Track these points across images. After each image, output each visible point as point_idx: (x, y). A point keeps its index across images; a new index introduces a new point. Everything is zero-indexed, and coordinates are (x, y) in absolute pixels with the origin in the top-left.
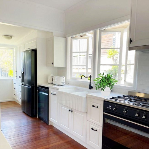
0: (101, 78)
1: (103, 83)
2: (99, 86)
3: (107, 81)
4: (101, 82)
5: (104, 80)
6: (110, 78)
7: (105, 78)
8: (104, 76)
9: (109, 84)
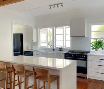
0: (96, 42)
1: (97, 46)
2: (94, 48)
3: (99, 44)
4: (95, 45)
5: (98, 43)
6: (101, 42)
7: (98, 42)
8: (97, 41)
9: (101, 46)
